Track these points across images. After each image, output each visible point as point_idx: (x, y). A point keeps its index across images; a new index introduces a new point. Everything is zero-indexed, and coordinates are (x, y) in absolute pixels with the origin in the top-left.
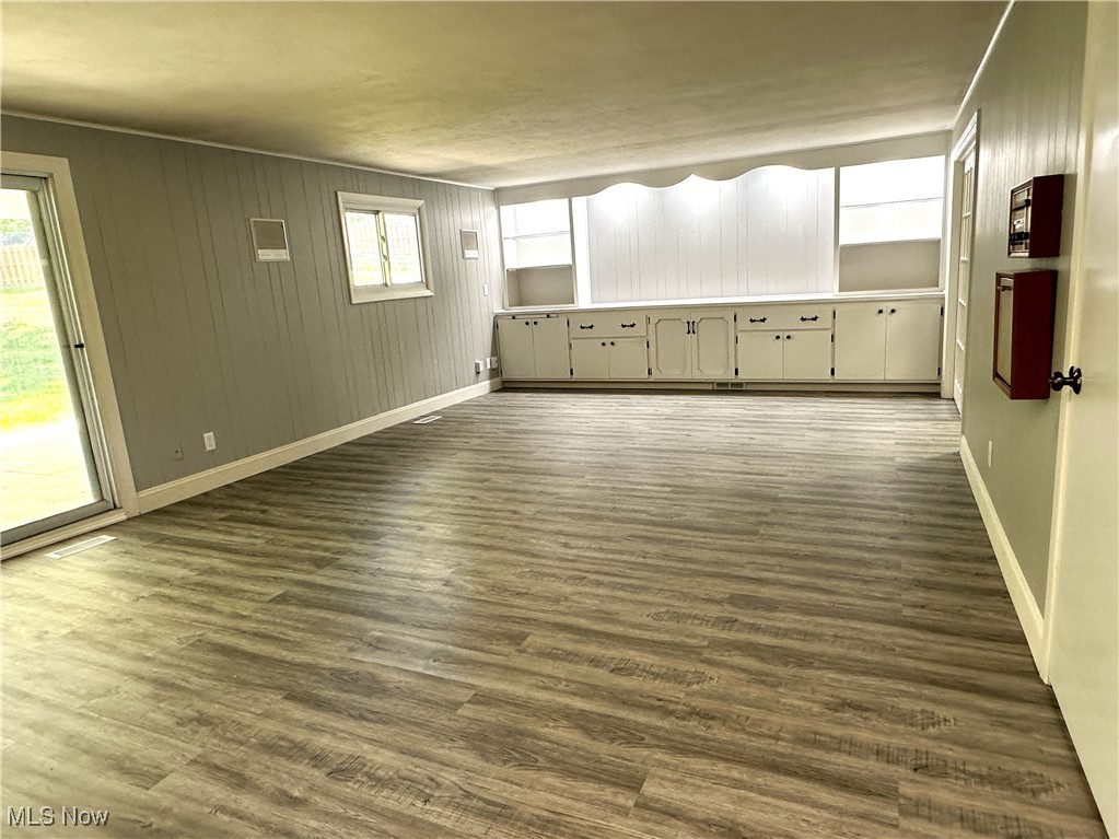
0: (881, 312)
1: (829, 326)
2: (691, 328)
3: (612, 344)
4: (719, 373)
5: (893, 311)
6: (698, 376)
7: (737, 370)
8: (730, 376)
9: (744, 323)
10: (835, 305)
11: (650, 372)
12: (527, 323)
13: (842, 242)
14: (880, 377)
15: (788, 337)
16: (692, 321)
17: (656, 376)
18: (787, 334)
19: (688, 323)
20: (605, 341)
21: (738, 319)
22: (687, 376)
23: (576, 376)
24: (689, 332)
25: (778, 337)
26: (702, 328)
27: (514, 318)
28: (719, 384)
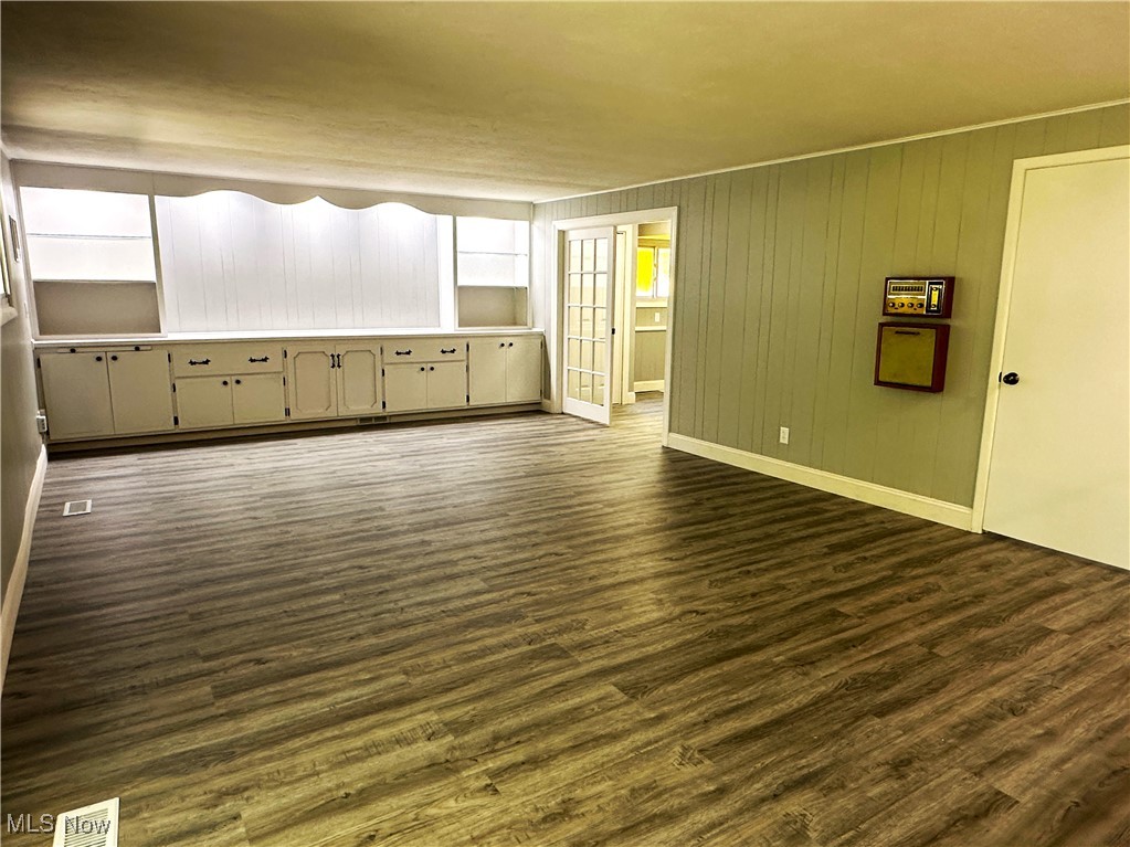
0: (503, 345)
1: (465, 358)
2: (336, 362)
3: (238, 382)
4: (364, 408)
5: (511, 345)
6: (343, 413)
7: (384, 404)
8: (378, 410)
9: (390, 356)
10: (468, 339)
11: (288, 412)
12: (99, 359)
13: (459, 284)
14: (501, 400)
15: (432, 369)
16: (335, 353)
17: (295, 416)
18: (430, 365)
19: (333, 356)
20: (227, 379)
21: (385, 352)
22: (331, 414)
23: (183, 426)
24: (333, 366)
25: (423, 369)
26: (346, 362)
27: (73, 351)
28: (362, 419)
